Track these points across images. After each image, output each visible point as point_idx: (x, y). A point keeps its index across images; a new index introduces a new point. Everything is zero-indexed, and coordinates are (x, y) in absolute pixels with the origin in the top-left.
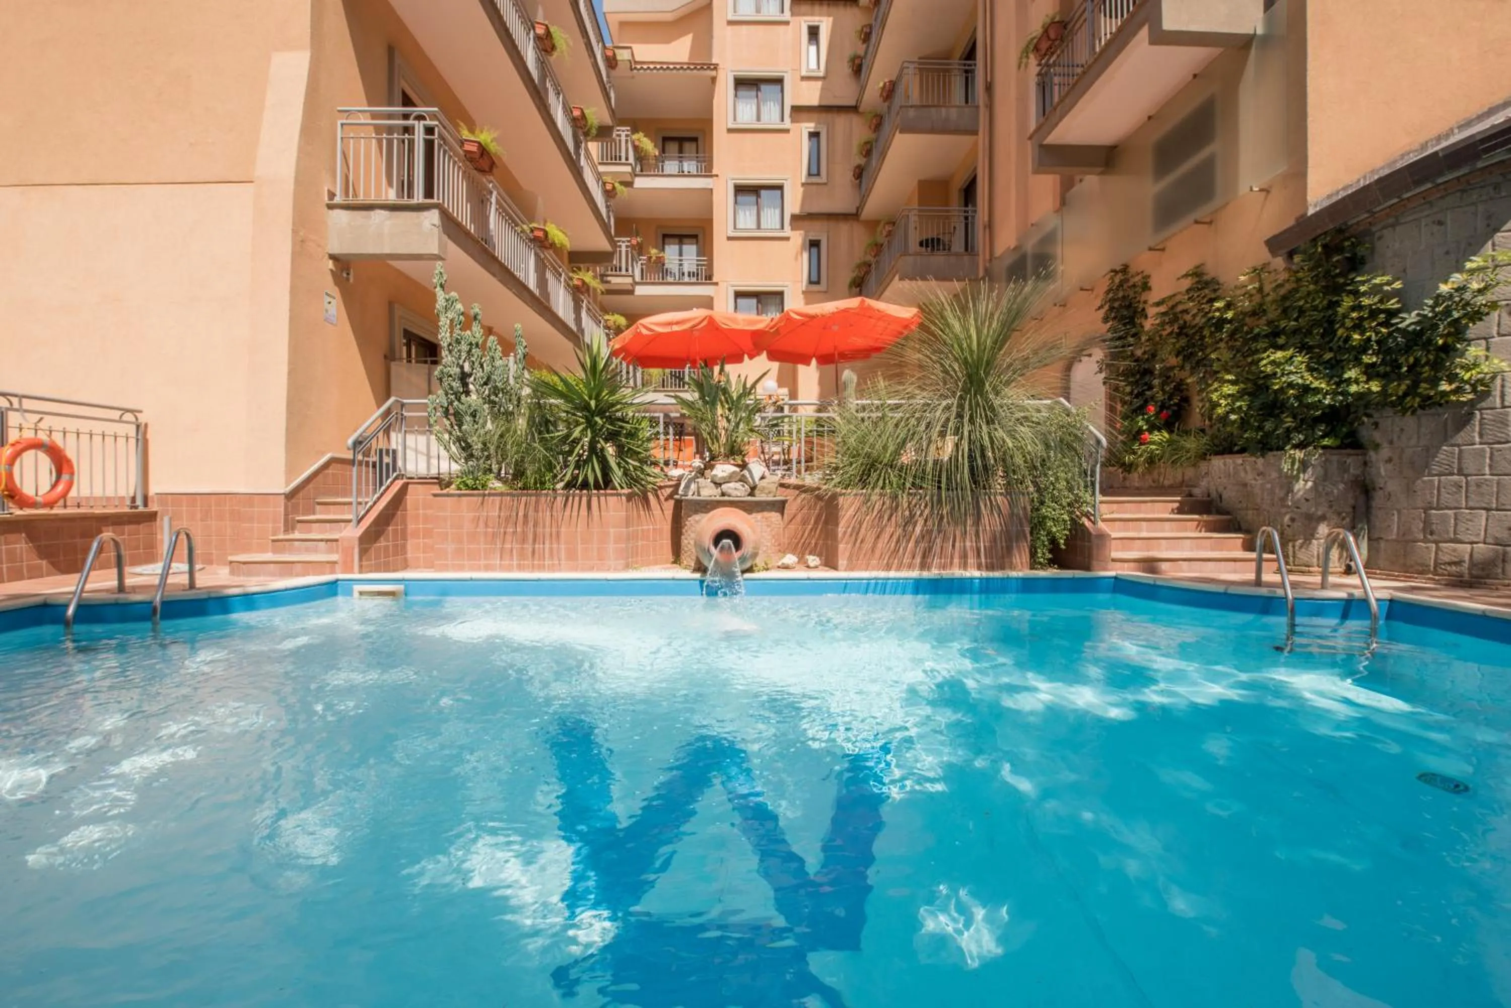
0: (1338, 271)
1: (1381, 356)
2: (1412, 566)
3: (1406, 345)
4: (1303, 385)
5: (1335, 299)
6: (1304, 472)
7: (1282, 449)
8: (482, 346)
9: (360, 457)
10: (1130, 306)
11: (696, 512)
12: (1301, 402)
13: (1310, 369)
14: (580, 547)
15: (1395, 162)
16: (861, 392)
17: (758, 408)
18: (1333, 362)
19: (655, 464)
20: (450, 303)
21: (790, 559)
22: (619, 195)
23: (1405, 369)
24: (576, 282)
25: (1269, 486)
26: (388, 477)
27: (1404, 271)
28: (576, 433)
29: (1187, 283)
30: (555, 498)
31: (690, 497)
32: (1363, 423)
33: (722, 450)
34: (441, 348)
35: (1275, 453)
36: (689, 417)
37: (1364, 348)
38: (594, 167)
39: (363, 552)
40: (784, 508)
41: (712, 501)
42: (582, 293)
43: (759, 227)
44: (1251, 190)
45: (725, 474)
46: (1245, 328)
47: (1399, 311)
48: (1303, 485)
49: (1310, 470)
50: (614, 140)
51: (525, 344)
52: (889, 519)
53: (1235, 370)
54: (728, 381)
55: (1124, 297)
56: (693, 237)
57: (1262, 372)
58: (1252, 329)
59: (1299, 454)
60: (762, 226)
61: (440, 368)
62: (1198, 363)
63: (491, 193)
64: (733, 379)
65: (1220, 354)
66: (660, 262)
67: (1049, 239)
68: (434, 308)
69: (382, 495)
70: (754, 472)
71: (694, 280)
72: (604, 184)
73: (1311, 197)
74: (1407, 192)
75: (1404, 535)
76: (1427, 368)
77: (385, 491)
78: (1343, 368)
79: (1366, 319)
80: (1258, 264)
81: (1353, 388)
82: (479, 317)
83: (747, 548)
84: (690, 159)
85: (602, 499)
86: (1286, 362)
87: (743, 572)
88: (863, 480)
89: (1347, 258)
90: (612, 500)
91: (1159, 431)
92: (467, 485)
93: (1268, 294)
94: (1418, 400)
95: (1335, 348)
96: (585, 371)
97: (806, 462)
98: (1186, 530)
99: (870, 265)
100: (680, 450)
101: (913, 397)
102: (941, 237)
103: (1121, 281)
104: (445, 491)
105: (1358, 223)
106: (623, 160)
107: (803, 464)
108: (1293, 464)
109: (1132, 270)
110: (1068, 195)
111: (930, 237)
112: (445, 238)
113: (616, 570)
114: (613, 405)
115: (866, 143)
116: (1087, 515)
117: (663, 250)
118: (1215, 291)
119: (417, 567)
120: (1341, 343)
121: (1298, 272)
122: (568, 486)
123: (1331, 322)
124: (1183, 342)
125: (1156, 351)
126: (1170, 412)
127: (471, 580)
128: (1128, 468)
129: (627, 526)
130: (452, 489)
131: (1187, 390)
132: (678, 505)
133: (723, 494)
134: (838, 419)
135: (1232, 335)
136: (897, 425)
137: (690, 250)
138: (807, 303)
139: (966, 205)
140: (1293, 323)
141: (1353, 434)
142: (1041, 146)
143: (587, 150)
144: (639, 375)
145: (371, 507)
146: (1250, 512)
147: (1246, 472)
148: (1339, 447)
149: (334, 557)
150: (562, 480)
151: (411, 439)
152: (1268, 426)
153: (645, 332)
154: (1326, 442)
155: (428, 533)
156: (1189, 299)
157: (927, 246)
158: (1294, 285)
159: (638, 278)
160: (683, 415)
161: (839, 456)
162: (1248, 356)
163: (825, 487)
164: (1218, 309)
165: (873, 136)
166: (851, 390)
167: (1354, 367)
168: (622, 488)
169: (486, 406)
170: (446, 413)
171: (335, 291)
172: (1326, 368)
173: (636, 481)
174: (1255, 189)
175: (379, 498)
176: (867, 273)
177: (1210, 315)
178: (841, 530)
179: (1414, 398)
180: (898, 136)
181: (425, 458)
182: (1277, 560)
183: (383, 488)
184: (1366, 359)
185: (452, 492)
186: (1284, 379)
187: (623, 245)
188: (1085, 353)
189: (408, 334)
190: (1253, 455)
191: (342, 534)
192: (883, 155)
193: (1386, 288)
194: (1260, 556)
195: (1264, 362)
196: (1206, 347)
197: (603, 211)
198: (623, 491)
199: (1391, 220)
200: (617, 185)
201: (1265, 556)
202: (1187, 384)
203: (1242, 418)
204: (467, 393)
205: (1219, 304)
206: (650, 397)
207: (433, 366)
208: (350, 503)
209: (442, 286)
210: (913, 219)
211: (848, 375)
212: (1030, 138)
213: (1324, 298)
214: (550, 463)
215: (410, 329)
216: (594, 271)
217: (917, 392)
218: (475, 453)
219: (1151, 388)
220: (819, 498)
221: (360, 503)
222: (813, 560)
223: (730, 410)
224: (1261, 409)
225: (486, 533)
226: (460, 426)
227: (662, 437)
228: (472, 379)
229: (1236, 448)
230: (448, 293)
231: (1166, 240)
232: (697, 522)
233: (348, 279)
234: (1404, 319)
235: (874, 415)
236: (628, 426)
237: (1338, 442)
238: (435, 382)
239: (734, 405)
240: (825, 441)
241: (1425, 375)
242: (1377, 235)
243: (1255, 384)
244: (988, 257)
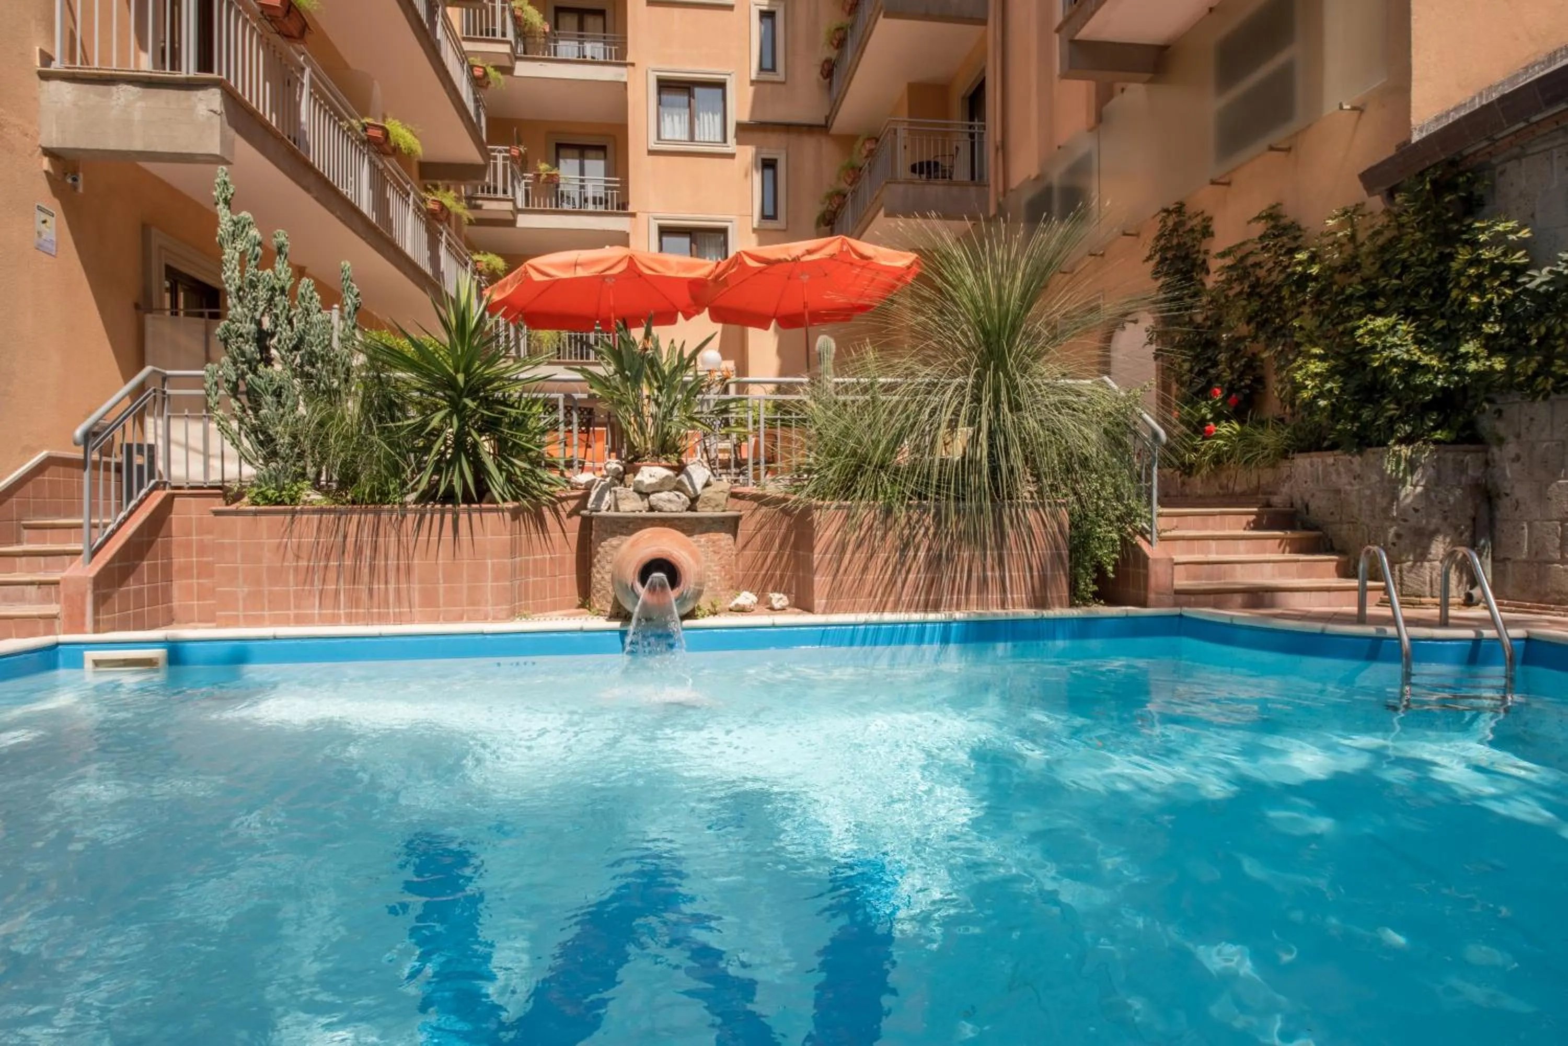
0: (1450, 215)
1: (1505, 325)
2: (1547, 594)
3: (1536, 311)
4: (1408, 361)
5: (1448, 250)
6: (1412, 474)
7: (1385, 444)
8: (291, 293)
9: (95, 456)
10: (1187, 257)
11: (613, 534)
12: (1407, 383)
13: (1419, 342)
14: (442, 587)
15: (1517, 76)
16: (841, 366)
17: (698, 387)
18: (1446, 331)
19: (552, 466)
20: (239, 228)
21: (747, 598)
22: (492, 85)
23: (1534, 341)
24: (431, 206)
25: (1368, 492)
26: (140, 487)
27: (1533, 216)
28: (435, 422)
29: (1259, 228)
30: (404, 516)
31: (603, 513)
32: (1484, 410)
33: (649, 446)
34: (225, 293)
35: (1375, 449)
36: (602, 399)
37: (1484, 313)
38: (456, 43)
39: (101, 600)
40: (736, 527)
41: (636, 518)
42: (440, 221)
43: (692, 139)
44: (1341, 108)
45: (653, 480)
46: (1335, 288)
47: (1526, 267)
48: (1410, 491)
49: (1420, 470)
50: (485, 7)
51: (356, 290)
52: (883, 538)
53: (1322, 341)
54: (657, 348)
55: (1179, 244)
56: (600, 149)
57: (1358, 344)
58: (1343, 290)
59: (1405, 451)
60: (697, 139)
61: (223, 323)
62: (1276, 331)
63: (303, 70)
64: (664, 347)
65: (1306, 321)
66: (552, 182)
67: (1081, 168)
68: (216, 234)
69: (131, 513)
70: (694, 476)
71: (601, 208)
72: (471, 67)
73: (1416, 119)
74: (1536, 113)
75: (1537, 553)
76: (1561, 342)
77: (137, 506)
78: (1458, 339)
79: (1487, 276)
80: (1350, 204)
81: (1472, 366)
82: (286, 250)
83: (688, 583)
84: (595, 40)
85: (475, 516)
86: (1388, 331)
87: (683, 618)
88: (846, 488)
89: (1461, 198)
90: (490, 517)
91: (1228, 421)
92: (266, 498)
93: (1363, 244)
94: (1551, 380)
95: (1448, 313)
96: (449, 332)
97: (766, 462)
98: (1264, 551)
99: (845, 196)
100: (588, 446)
101: (913, 374)
102: (939, 160)
103: (1175, 224)
104: (233, 507)
105: (1475, 154)
106: (499, 36)
107: (762, 466)
108: (1398, 464)
109: (1190, 209)
110: (1105, 109)
111: (925, 160)
112: (232, 132)
113: (496, 619)
114: (490, 381)
115: (838, 29)
116: (1143, 533)
117: (557, 165)
118: (1296, 238)
119: (188, 621)
120: (1455, 308)
121: (1400, 215)
122: (426, 497)
123: (1443, 280)
124: (1255, 305)
125: (1221, 316)
126: (1241, 397)
127: (275, 638)
128: (1188, 469)
129: (513, 554)
130: (244, 504)
131: (1262, 367)
132: (587, 524)
133: (651, 509)
134: (811, 403)
135: (1318, 296)
136: (891, 413)
137: (596, 168)
138: (761, 243)
139: (972, 118)
140: (1394, 281)
141: (1471, 424)
142: (1073, 42)
143: (445, 16)
144: (523, 342)
145: (113, 532)
146: (1345, 526)
147: (1339, 474)
148: (1453, 442)
149: (53, 609)
150: (414, 489)
151: (178, 429)
152: (1366, 414)
153: (537, 277)
154: (1438, 435)
155: (205, 571)
156: (1263, 248)
157: (921, 172)
158: (1396, 233)
159: (520, 204)
160: (592, 396)
161: (813, 454)
162: (1338, 324)
163: (794, 498)
164: (1300, 263)
165: (846, 20)
166: (828, 363)
167: (1472, 339)
168: (505, 500)
169: (297, 381)
170: (235, 391)
171: (54, 205)
172: (1437, 340)
173: (524, 490)
174: (1346, 107)
175: (126, 519)
176: (841, 206)
177: (1289, 270)
178: (816, 556)
179: (1546, 378)
180: (882, 21)
181: (201, 457)
182: (1386, 590)
183: (133, 503)
184: (1487, 328)
185: (244, 508)
186: (1385, 354)
187: (500, 156)
188: (1130, 318)
189: (172, 274)
190: (1348, 451)
191: (64, 574)
192: (861, 48)
193: (1511, 237)
194: (1363, 584)
195: (1361, 331)
196: (1285, 312)
197: (471, 106)
198: (506, 505)
199: (1516, 150)
200: (490, 70)
201: (1370, 584)
202: (1262, 360)
203: (1332, 405)
204: (268, 361)
205: (1300, 256)
206: (543, 371)
207: (213, 321)
208: (80, 526)
209: (227, 202)
210: (902, 133)
211: (825, 342)
212: (1058, 30)
213: (1433, 249)
214: (396, 464)
215: (176, 266)
216: (458, 191)
217: (921, 367)
218: (282, 451)
219: (1215, 364)
220: (786, 512)
221: (95, 526)
222: (778, 599)
223: (660, 389)
224: (1356, 393)
225: (296, 569)
226: (256, 412)
227: (562, 427)
228: (275, 340)
229: (1326, 444)
230: (237, 213)
231: (1234, 170)
232: (615, 548)
233: (75, 188)
234: (1533, 278)
235: (861, 398)
236: (513, 412)
237: (1453, 436)
238: (216, 345)
239: (665, 383)
240: (794, 435)
241: (1559, 349)
242: (1499, 169)
243: (1348, 360)
244: (1001, 189)
